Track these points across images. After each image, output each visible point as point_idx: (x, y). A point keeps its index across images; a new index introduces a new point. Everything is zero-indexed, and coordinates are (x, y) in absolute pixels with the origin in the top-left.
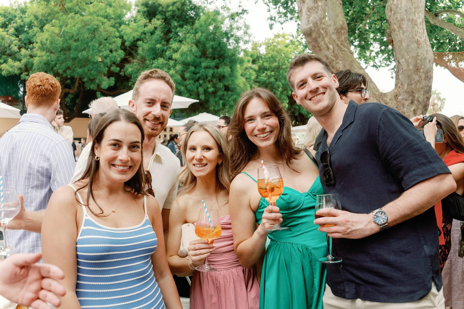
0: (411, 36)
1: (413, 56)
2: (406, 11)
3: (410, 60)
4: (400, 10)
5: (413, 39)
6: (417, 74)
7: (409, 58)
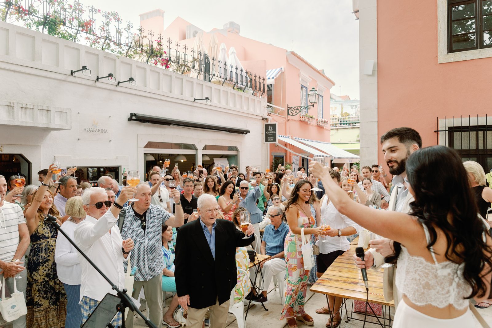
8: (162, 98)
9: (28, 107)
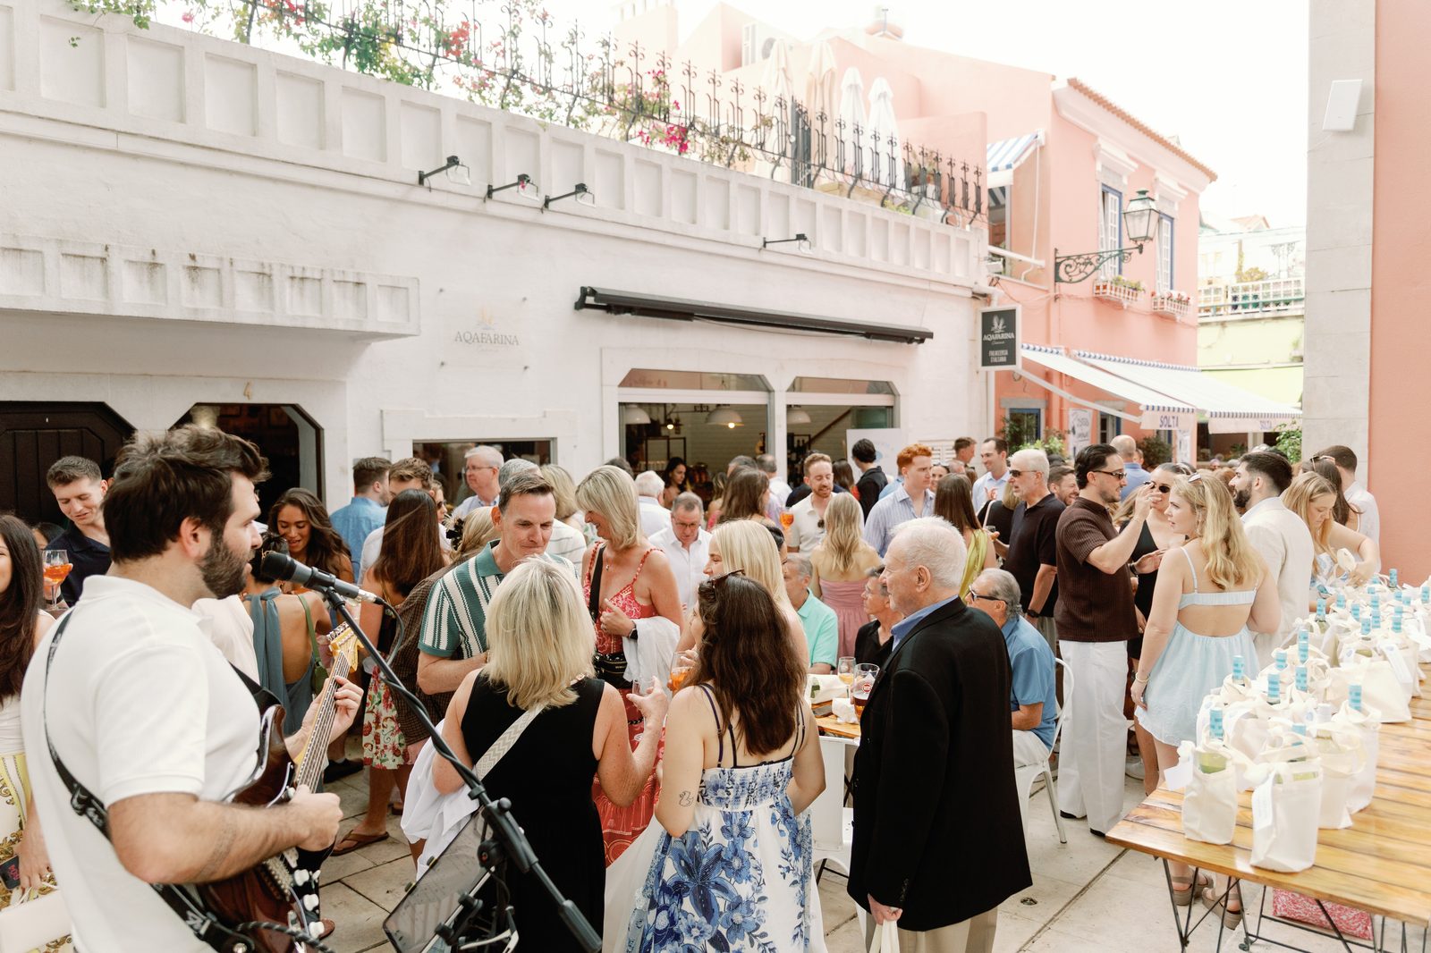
8: (669, 240)
9: (308, 274)
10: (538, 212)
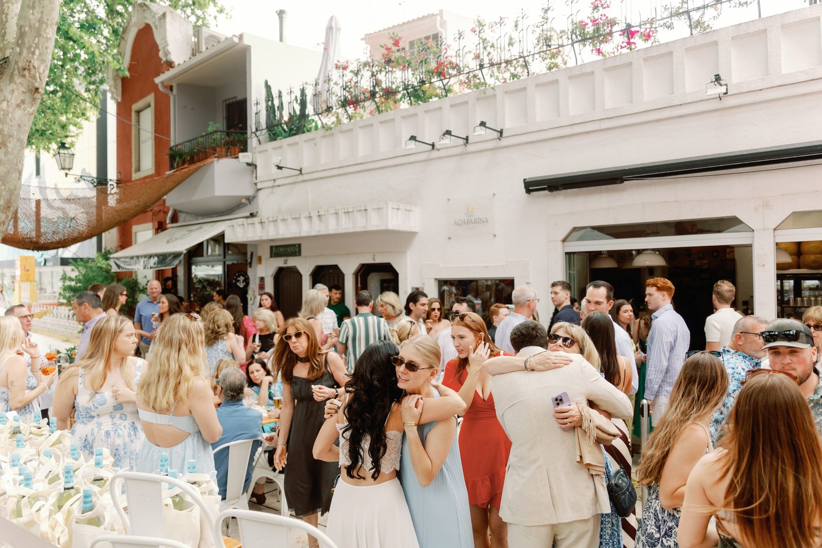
0: (15, 161)
1: (9, 189)
2: (19, 125)
3: (4, 193)
4: (11, 121)
5: (16, 165)
6: (6, 214)
7: (5, 189)
10: (498, 140)
